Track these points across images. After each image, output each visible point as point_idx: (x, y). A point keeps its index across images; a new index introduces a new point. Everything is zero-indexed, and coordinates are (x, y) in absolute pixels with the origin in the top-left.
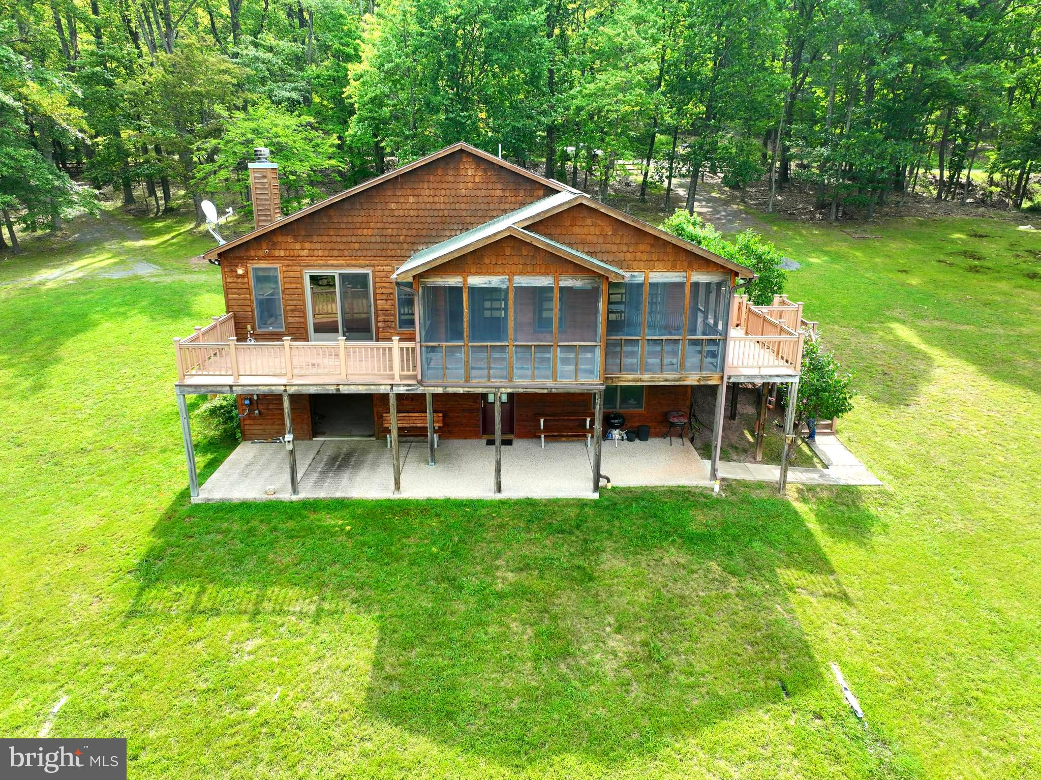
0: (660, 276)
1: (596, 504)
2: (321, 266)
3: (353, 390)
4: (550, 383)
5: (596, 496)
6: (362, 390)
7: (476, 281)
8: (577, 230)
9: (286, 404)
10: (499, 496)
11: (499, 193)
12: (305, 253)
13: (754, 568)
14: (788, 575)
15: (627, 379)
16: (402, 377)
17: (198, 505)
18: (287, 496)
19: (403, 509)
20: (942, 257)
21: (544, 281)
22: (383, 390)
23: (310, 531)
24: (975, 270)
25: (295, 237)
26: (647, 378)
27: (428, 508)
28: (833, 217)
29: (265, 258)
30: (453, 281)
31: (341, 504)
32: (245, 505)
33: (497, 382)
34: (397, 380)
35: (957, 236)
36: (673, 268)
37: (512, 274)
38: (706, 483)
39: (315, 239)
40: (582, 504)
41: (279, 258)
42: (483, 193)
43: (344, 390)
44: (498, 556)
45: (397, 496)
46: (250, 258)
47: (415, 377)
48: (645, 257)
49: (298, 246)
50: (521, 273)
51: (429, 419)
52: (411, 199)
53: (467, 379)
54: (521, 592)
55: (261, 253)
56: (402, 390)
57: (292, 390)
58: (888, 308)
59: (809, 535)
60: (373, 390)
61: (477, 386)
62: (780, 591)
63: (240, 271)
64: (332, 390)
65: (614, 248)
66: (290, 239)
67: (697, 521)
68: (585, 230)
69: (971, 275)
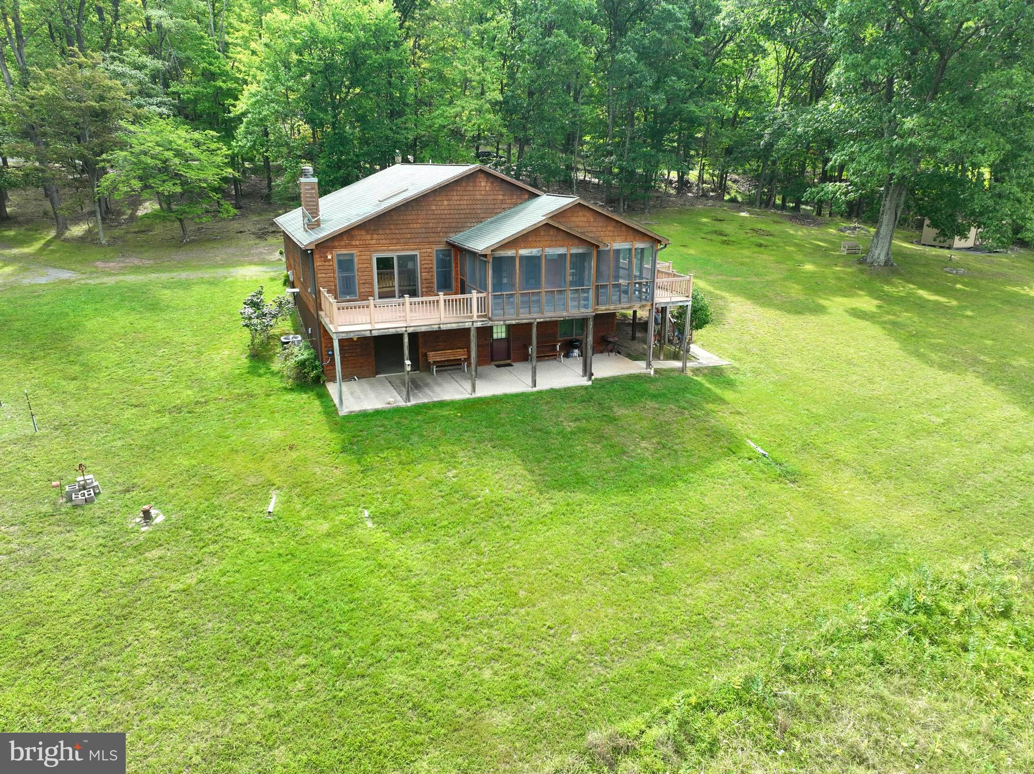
0: (619, 245)
1: (592, 387)
2: (384, 251)
3: (449, 327)
4: (565, 314)
5: (590, 383)
6: (454, 326)
7: (524, 252)
9: (406, 340)
10: (535, 389)
11: (501, 197)
12: (374, 242)
16: (478, 317)
17: (344, 417)
18: (402, 403)
20: (703, 235)
21: (561, 251)
22: (467, 325)
23: (435, 419)
24: (724, 243)
25: (367, 232)
28: (622, 210)
29: (345, 247)
30: (510, 253)
31: (442, 404)
32: (377, 412)
33: (535, 316)
34: (475, 318)
35: (705, 220)
36: (625, 241)
37: (543, 248)
38: (644, 371)
39: (381, 232)
40: (586, 388)
41: (356, 246)
42: (491, 197)
43: (443, 327)
45: (474, 396)
46: (334, 247)
47: (485, 316)
48: (611, 234)
49: (369, 237)
50: (550, 246)
52: (446, 203)
53: (517, 315)
54: (583, 430)
55: (343, 243)
56: (479, 324)
57: (410, 330)
59: (709, 390)
60: (461, 326)
62: (710, 413)
63: (330, 257)
64: (435, 328)
65: (594, 229)
66: (363, 233)
67: (652, 388)
68: (578, 219)
69: (725, 246)
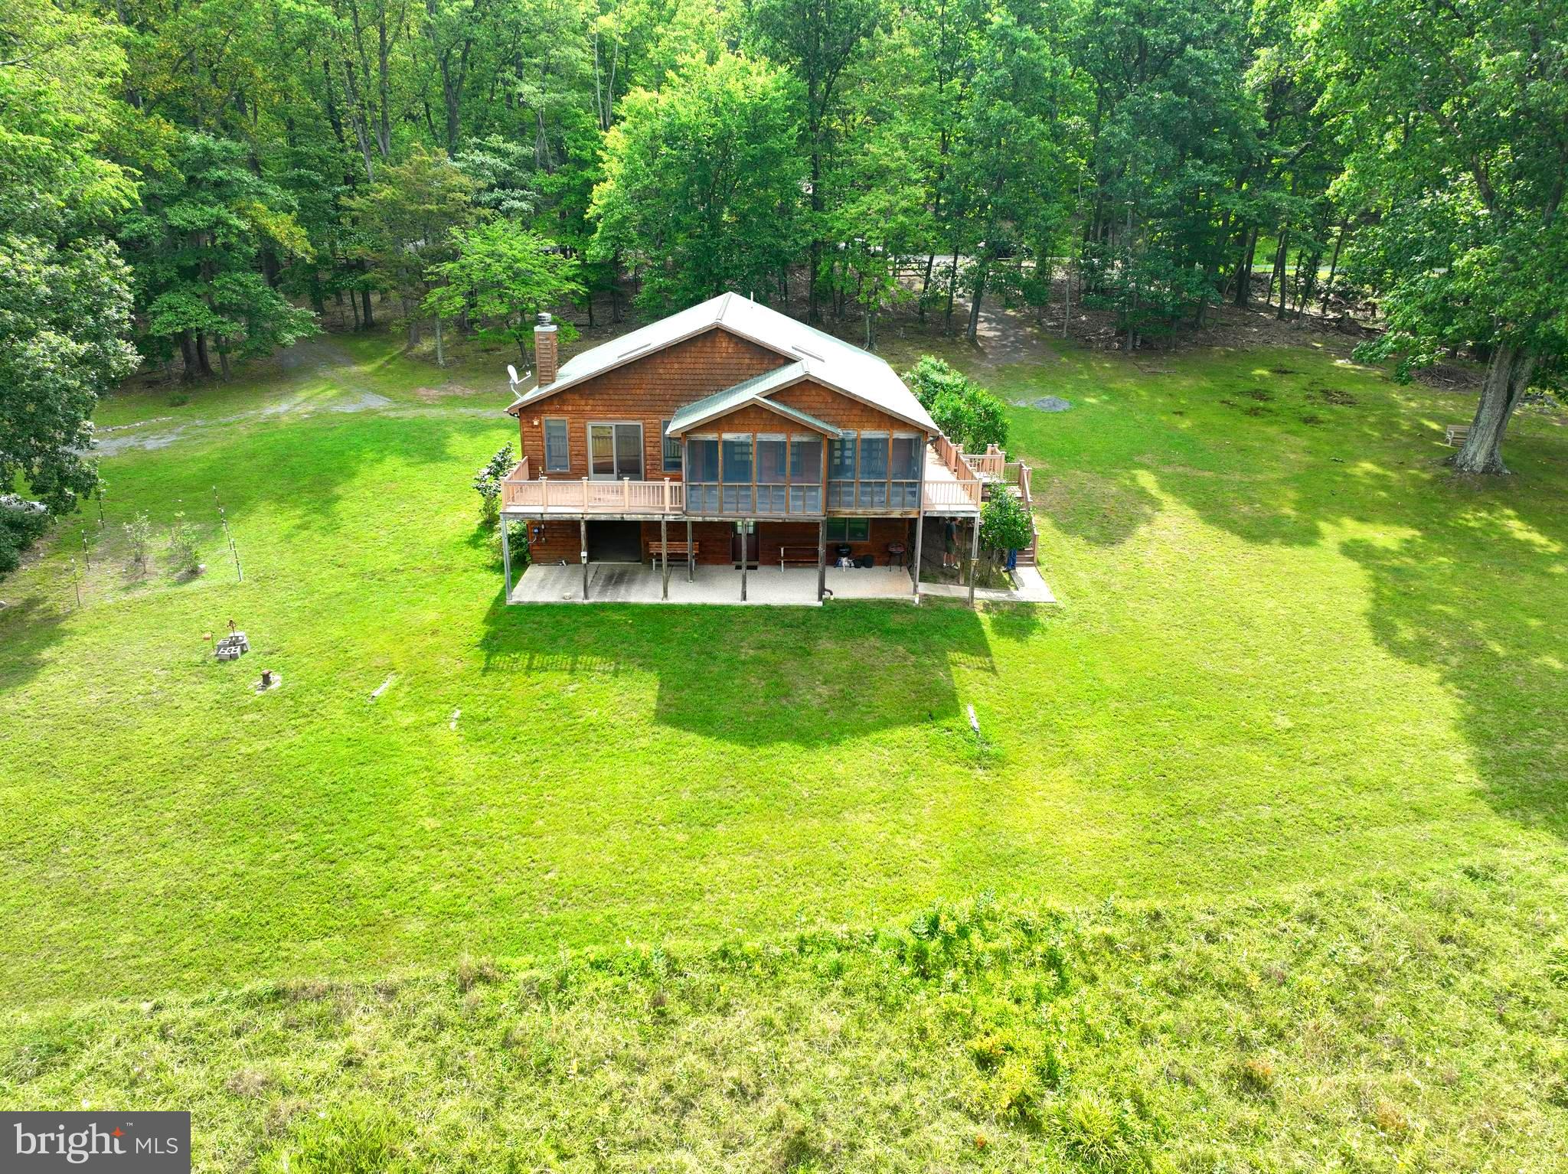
0: (868, 433)
1: (819, 609)
2: (600, 419)
3: (634, 518)
4: (783, 515)
5: (820, 604)
6: (640, 518)
7: (728, 436)
8: (804, 398)
9: (583, 528)
10: (744, 603)
11: (747, 361)
12: (589, 408)
13: (929, 650)
14: (954, 656)
15: (845, 512)
16: (671, 509)
17: (511, 606)
18: (580, 600)
19: (672, 609)
21: (780, 438)
22: (657, 518)
23: (602, 622)
25: (582, 396)
26: (860, 512)
27: (689, 610)
28: (1130, 347)
29: (556, 412)
30: (711, 437)
31: (623, 607)
32: (548, 607)
33: (743, 513)
34: (667, 511)
35: (1259, 372)
36: (879, 427)
37: (755, 432)
38: (907, 597)
39: (597, 397)
40: (808, 609)
41: (568, 412)
42: (735, 361)
43: (627, 518)
44: (743, 639)
45: (665, 602)
46: (543, 412)
47: (681, 509)
48: (857, 419)
49: (583, 402)
50: (762, 431)
51: (689, 548)
52: (676, 366)
53: (721, 511)
54: (757, 661)
55: (553, 408)
56: (671, 518)
57: (588, 517)
58: (1140, 453)
59: (982, 632)
60: (649, 518)
61: (728, 516)
62: (946, 665)
63: (536, 423)
64: (618, 517)
65: (833, 412)
66: (577, 397)
67: (894, 621)
68: (811, 399)
